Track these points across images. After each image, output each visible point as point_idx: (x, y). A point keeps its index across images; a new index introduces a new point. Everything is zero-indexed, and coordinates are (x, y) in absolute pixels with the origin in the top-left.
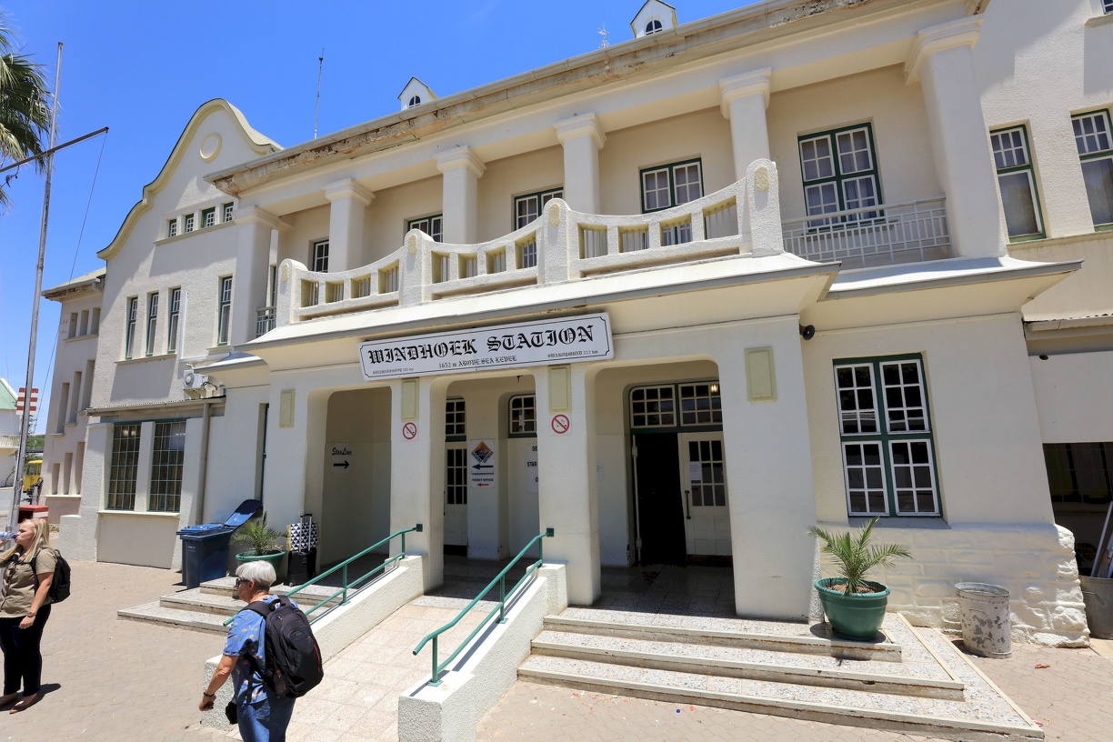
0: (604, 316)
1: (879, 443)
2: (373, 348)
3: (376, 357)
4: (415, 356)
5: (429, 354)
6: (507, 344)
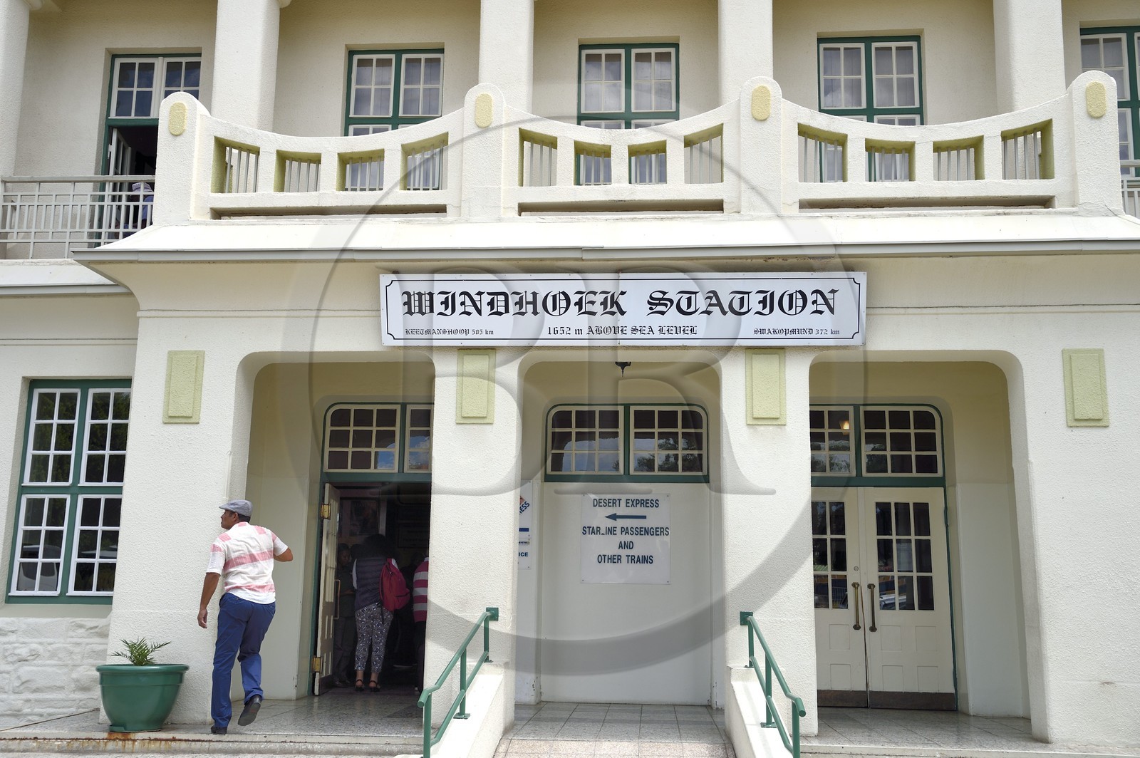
0: (861, 277)
2: (413, 288)
3: (416, 304)
4: (502, 310)
5: (530, 308)
6: (684, 306)
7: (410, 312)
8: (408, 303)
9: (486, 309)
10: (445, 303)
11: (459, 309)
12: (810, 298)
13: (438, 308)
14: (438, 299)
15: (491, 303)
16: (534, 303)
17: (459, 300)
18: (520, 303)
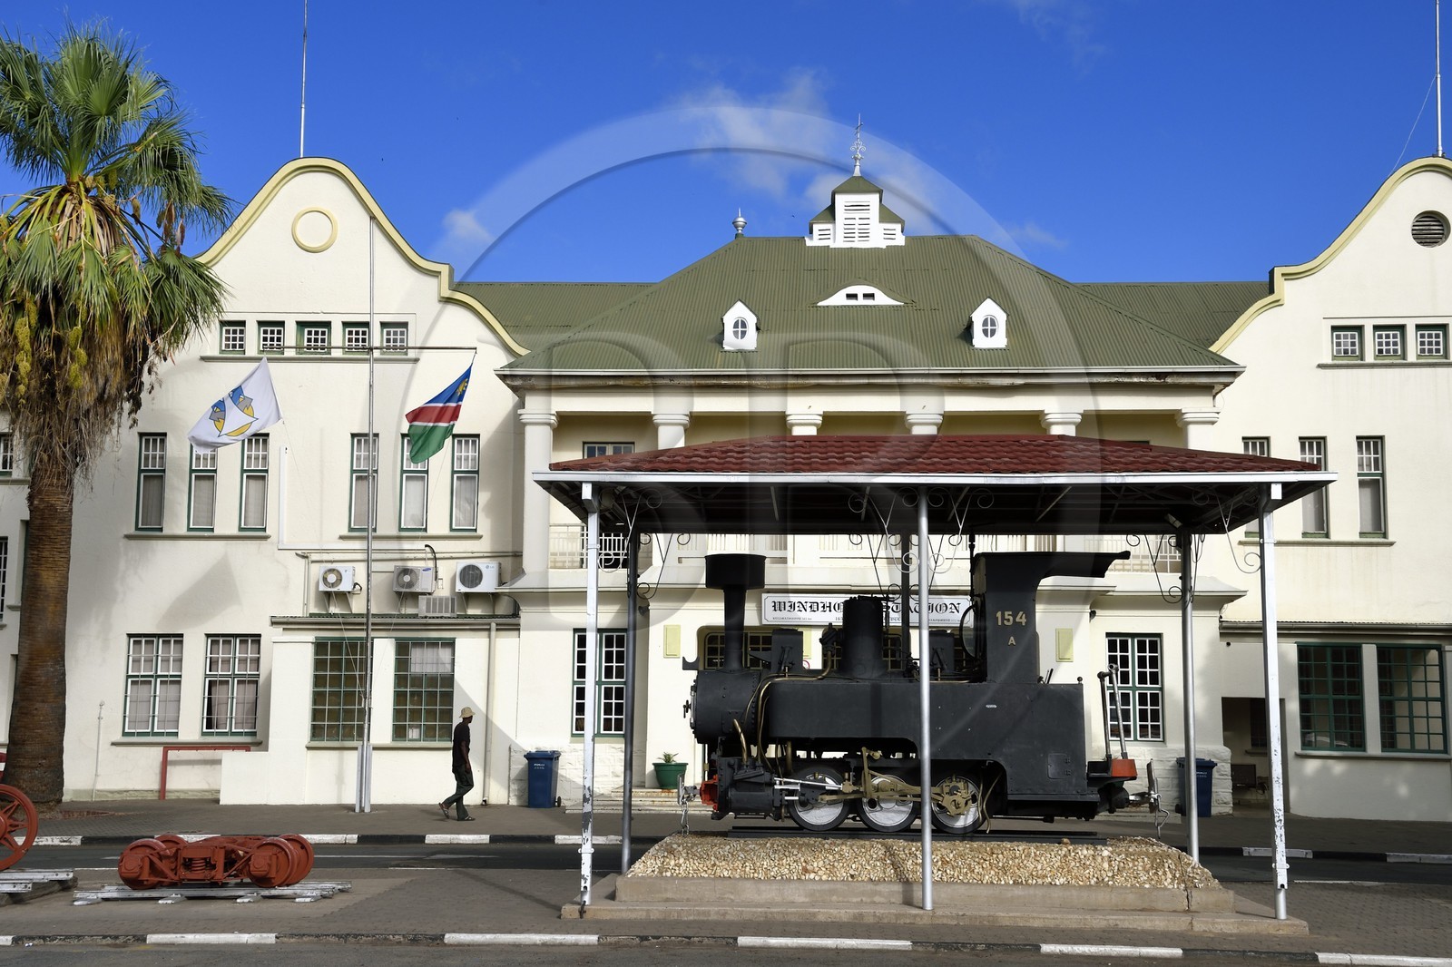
1: (1131, 692)
3: (778, 606)
4: (816, 609)
5: (828, 609)
6: (895, 609)
7: (775, 610)
8: (774, 606)
9: (809, 609)
10: (791, 606)
11: (797, 609)
12: (949, 607)
13: (788, 608)
14: (788, 605)
15: (811, 607)
16: (830, 607)
17: (797, 605)
18: (824, 607)
